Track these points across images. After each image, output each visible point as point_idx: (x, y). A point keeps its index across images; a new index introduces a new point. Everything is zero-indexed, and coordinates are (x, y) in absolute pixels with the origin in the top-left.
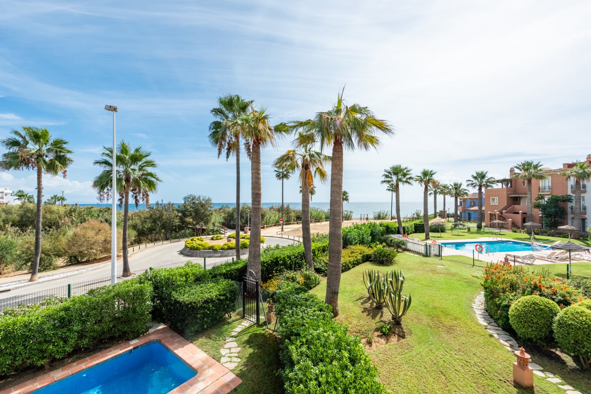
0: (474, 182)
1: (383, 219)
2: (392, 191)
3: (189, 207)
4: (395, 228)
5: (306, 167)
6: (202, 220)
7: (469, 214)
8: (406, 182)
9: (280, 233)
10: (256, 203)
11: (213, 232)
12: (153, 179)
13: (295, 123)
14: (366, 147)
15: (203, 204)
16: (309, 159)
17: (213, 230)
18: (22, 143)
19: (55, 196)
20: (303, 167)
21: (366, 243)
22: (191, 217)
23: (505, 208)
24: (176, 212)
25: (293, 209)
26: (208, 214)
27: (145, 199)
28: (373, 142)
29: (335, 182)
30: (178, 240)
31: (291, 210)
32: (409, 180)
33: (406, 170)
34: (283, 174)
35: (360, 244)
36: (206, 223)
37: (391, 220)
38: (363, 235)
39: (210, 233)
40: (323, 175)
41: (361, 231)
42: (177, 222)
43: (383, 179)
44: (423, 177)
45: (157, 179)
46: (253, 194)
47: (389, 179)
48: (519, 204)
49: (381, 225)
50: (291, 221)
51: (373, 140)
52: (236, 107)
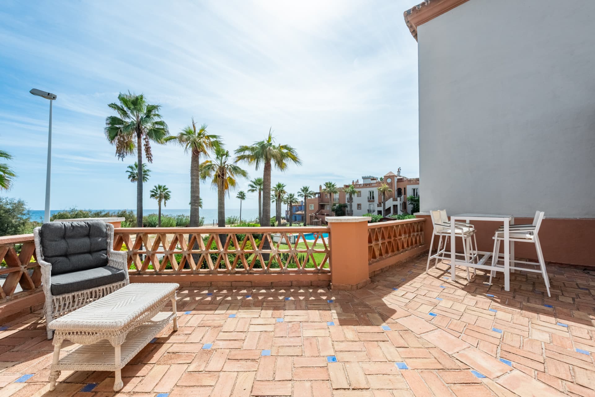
0: (302, 193)
5: (222, 176)
7: (295, 217)
23: (318, 212)
40: (232, 182)
44: (277, 189)
47: (254, 188)
48: (324, 209)
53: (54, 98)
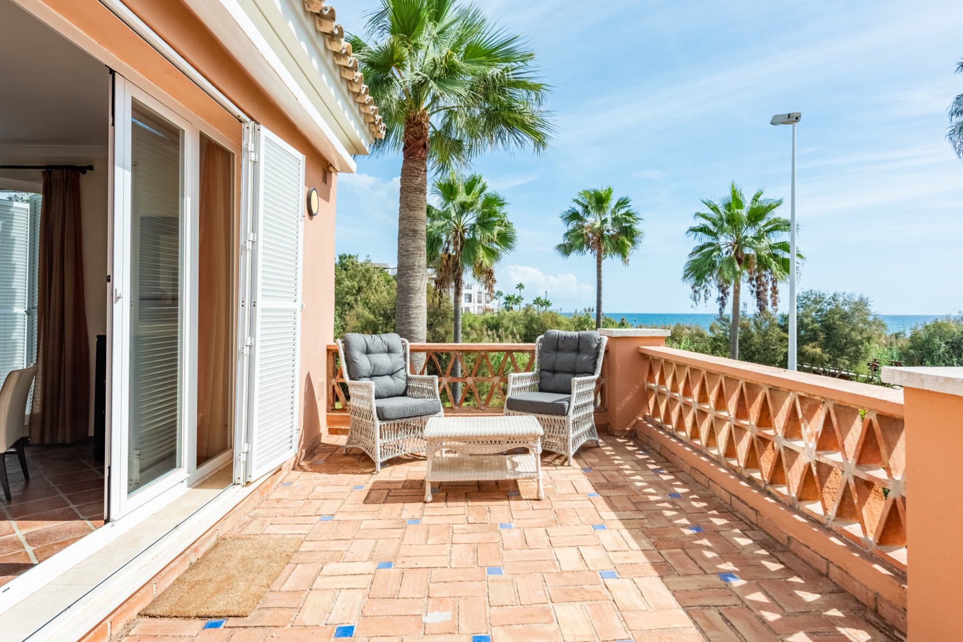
3: (810, 320)
15: (846, 313)
18: (581, 214)
19: (538, 300)
22: (815, 344)
24: (777, 330)
36: (854, 358)
53: (797, 118)
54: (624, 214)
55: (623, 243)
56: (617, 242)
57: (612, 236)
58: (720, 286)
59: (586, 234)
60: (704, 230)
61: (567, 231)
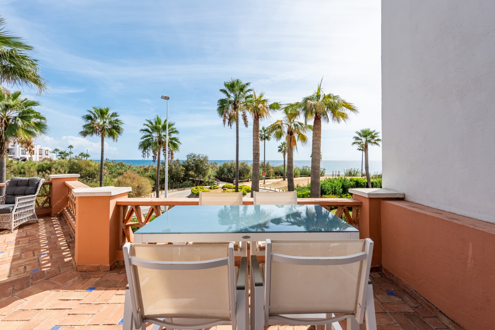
1: (354, 176)
2: (362, 150)
3: (191, 163)
4: (364, 183)
5: (290, 133)
6: (201, 173)
8: (375, 143)
9: (263, 185)
10: (256, 160)
11: (209, 183)
12: (176, 142)
13: (288, 105)
14: (338, 121)
15: (202, 161)
16: (294, 128)
17: (208, 182)
18: (93, 117)
19: (82, 154)
20: (288, 133)
21: (338, 194)
22: (193, 171)
24: (181, 167)
25: (272, 166)
26: (205, 169)
27: (170, 156)
28: (344, 117)
29: (315, 146)
30: (183, 188)
31: (270, 166)
32: (377, 142)
33: (374, 133)
34: (265, 136)
35: (332, 194)
36: (204, 176)
37: (362, 176)
38: (335, 187)
39: (207, 184)
40: (304, 139)
41: (334, 184)
42: (182, 174)
43: (354, 140)
45: (179, 142)
46: (254, 153)
47: (359, 141)
49: (351, 180)
50: (270, 176)
51: (344, 116)
52: (237, 88)
53: (168, 98)
54: (115, 121)
55: (113, 132)
56: (111, 132)
57: (109, 129)
58: (153, 152)
59: (95, 127)
60: (147, 130)
61: (85, 124)
